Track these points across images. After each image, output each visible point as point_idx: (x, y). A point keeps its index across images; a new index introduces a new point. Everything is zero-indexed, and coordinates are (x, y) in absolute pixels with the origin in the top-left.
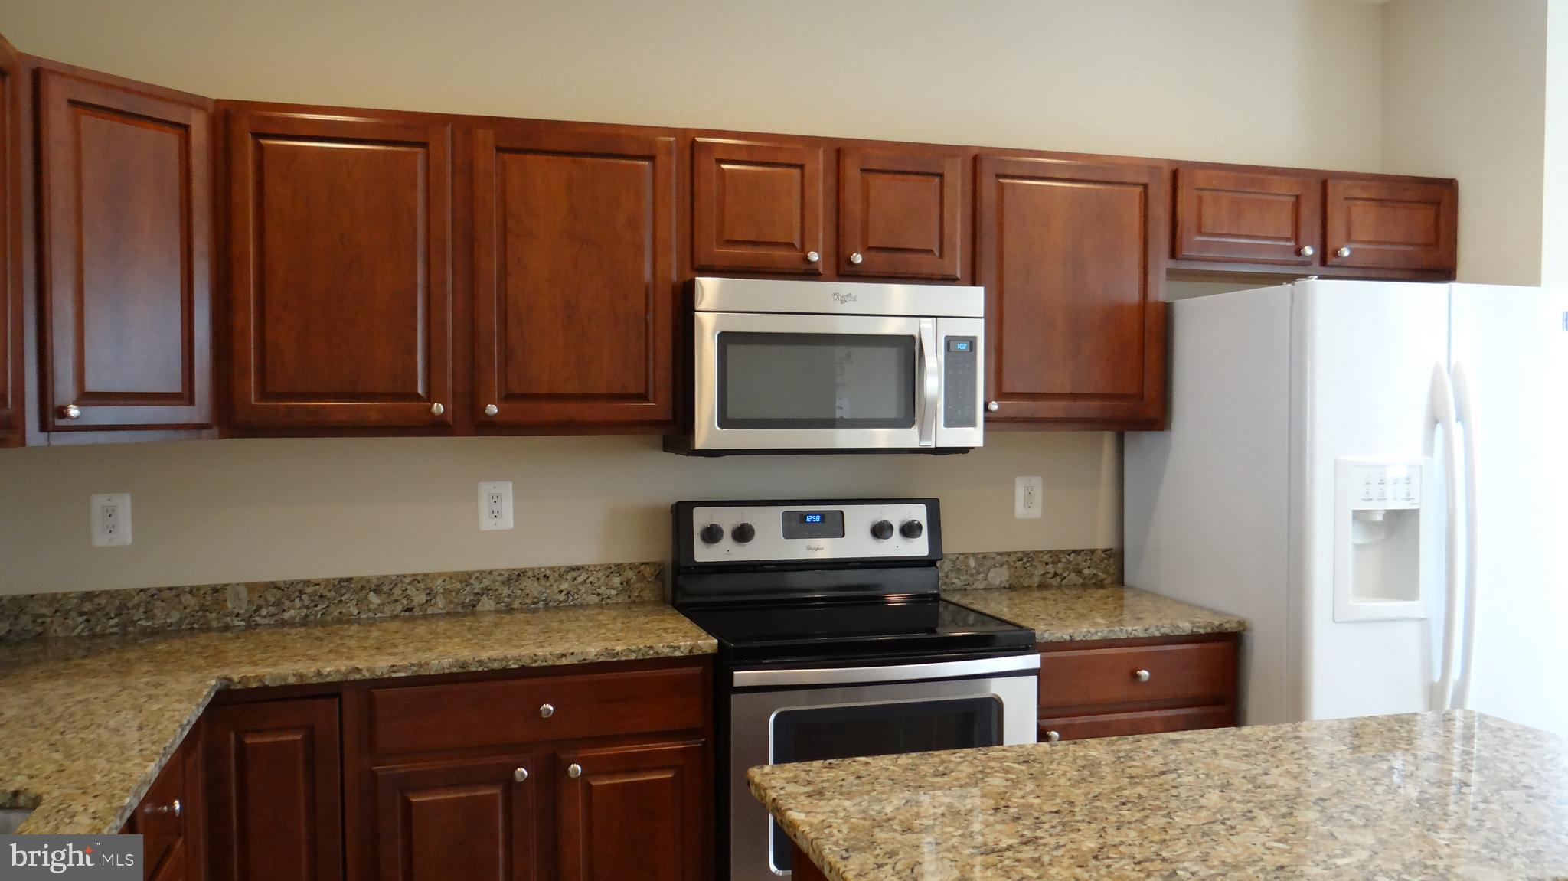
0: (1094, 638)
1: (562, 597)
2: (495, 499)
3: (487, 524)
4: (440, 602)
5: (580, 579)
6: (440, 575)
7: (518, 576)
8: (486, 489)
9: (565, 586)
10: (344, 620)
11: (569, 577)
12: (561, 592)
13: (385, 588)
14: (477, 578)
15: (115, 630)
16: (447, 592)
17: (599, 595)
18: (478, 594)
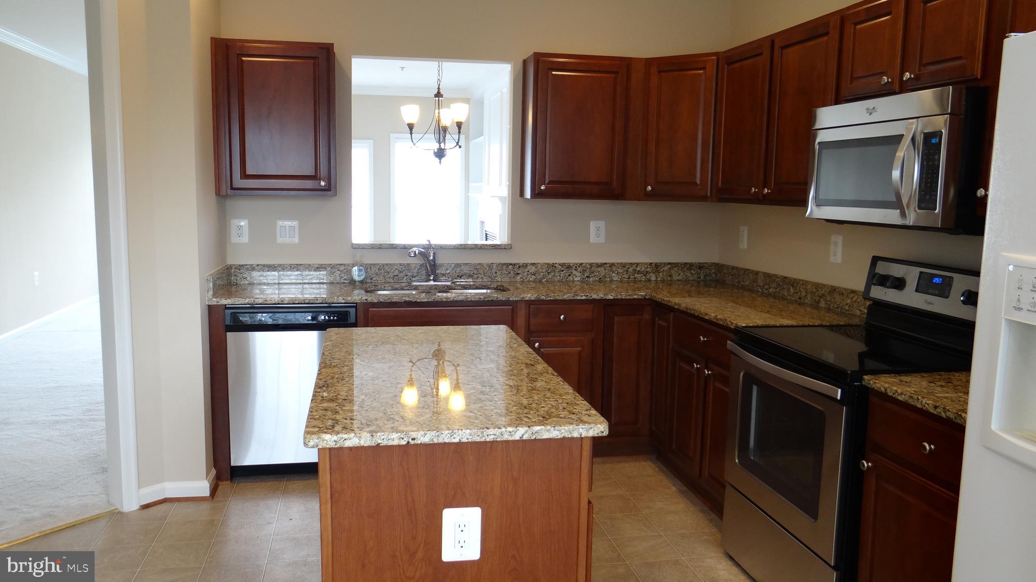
0: (900, 398)
1: (847, 308)
2: (836, 244)
3: (832, 259)
4: (809, 297)
5: (854, 299)
6: (810, 282)
7: (833, 290)
8: (833, 238)
9: (849, 301)
10: (783, 298)
11: (851, 296)
12: (847, 304)
13: (795, 285)
14: (820, 288)
15: (736, 284)
16: (812, 292)
17: (860, 311)
18: (820, 296)
